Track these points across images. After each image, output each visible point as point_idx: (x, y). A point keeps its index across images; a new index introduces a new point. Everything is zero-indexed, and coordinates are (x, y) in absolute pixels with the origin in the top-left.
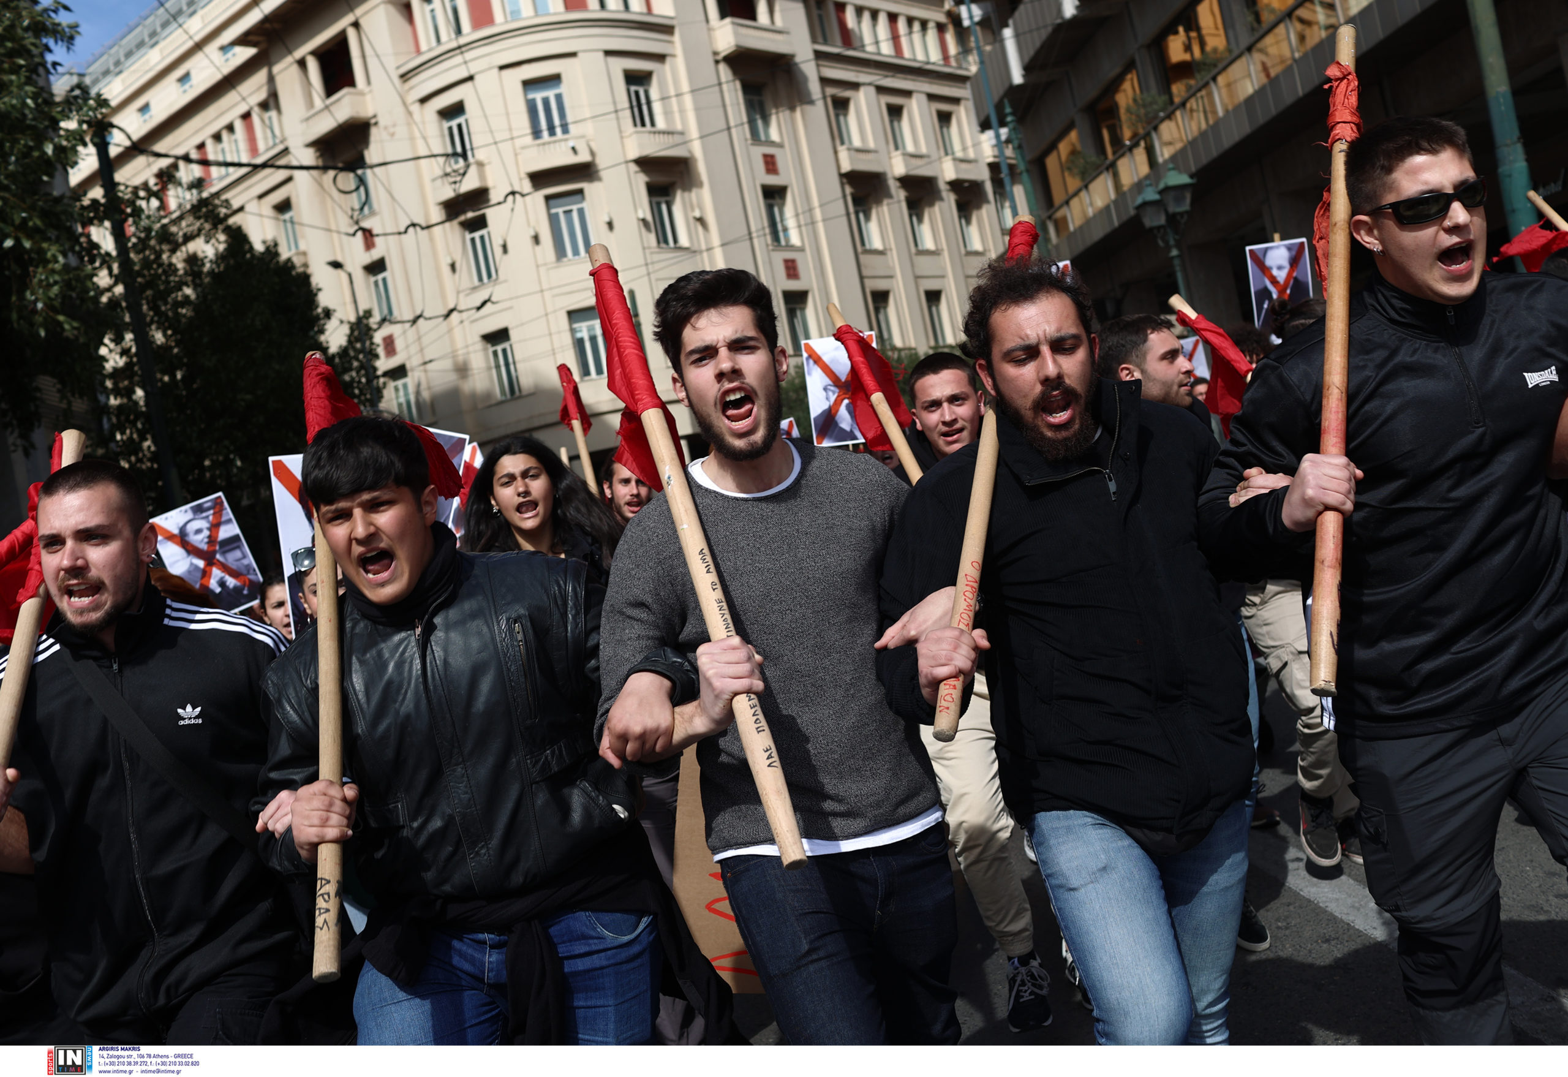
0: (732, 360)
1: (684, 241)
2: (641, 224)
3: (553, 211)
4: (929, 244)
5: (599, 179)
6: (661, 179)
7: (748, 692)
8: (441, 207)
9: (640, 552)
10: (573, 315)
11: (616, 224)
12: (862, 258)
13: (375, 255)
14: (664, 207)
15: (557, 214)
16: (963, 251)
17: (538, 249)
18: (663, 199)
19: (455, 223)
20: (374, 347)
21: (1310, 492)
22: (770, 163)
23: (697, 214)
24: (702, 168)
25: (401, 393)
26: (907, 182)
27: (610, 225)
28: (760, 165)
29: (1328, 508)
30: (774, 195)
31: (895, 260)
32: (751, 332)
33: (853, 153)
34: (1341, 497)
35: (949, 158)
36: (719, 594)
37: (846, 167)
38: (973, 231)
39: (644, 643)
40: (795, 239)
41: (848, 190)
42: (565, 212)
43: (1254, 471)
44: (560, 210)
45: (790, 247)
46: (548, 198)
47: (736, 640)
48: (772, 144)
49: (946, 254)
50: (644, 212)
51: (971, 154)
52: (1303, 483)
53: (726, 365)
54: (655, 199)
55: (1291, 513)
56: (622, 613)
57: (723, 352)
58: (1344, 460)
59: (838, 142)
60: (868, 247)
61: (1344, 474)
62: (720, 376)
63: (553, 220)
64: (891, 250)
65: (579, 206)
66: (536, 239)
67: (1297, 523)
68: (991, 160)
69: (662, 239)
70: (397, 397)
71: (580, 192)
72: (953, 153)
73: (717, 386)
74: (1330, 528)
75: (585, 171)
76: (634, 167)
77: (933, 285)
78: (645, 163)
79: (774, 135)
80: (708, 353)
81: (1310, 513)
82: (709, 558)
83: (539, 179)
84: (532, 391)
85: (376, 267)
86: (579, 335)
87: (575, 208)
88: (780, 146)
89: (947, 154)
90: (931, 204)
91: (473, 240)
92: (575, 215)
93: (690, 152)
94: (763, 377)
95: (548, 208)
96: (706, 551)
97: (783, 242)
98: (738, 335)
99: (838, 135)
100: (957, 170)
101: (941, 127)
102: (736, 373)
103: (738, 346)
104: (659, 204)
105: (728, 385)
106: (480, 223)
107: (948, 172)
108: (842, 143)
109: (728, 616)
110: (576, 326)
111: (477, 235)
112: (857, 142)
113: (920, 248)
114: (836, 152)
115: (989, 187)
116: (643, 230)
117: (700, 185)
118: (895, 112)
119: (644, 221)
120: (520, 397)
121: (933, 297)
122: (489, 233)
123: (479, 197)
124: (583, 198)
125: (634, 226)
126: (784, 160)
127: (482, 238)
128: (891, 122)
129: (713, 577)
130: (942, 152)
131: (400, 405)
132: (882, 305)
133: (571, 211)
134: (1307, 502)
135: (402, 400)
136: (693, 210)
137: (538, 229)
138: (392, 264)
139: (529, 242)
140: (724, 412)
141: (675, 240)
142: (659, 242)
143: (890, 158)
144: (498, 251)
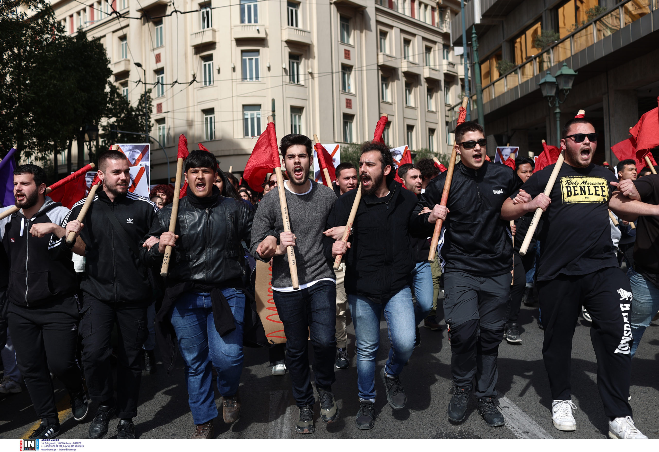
0: (299, 159)
1: (302, 82)
2: (283, 70)
3: (244, 58)
4: (412, 104)
5: (268, 47)
6: (296, 52)
7: (291, 245)
8: (193, 48)
9: (267, 203)
10: (245, 107)
11: (272, 68)
12: (381, 104)
13: (159, 66)
14: (295, 65)
15: (246, 59)
16: (427, 110)
17: (234, 74)
18: (295, 61)
19: (198, 56)
20: (151, 106)
21: (435, 214)
22: (347, 54)
23: (310, 71)
24: (316, 50)
25: (161, 130)
26: (407, 74)
27: (269, 68)
28: (342, 54)
29: (439, 218)
30: (346, 69)
31: (396, 109)
32: (305, 153)
33: (385, 56)
34: (442, 216)
35: (428, 67)
36: (288, 220)
37: (381, 62)
38: (432, 102)
39: (265, 227)
40: (353, 91)
41: (380, 73)
42: (249, 59)
43: (426, 208)
44: (247, 58)
45: (349, 93)
46: (243, 51)
47: (290, 232)
48: (350, 45)
49: (419, 109)
50: (286, 64)
51: (437, 68)
52: (434, 212)
53: (297, 161)
54: (292, 61)
55: (430, 219)
56: (260, 218)
57: (297, 157)
58: (445, 207)
59: (379, 50)
60: (385, 100)
61: (445, 210)
62: (295, 163)
63: (243, 62)
64: (395, 103)
65: (257, 57)
66: (234, 69)
67: (431, 221)
68: (446, 72)
69: (292, 79)
70: (159, 132)
71: (258, 51)
72: (429, 66)
73: (294, 165)
74: (439, 223)
75: (262, 42)
76: (285, 44)
77: (411, 123)
78: (290, 43)
79: (351, 42)
80: (293, 156)
81: (435, 219)
82: (287, 210)
83: (240, 42)
84: (220, 139)
85: (159, 71)
86: (246, 117)
87: (254, 58)
88: (353, 47)
89: (426, 65)
90: (416, 86)
91: (205, 65)
92: (254, 61)
93: (312, 42)
94: (306, 165)
95: (242, 56)
96: (286, 208)
97: (347, 91)
98: (302, 153)
99: (380, 48)
100: (430, 74)
101: (426, 53)
102: (299, 163)
103: (301, 156)
104: (293, 63)
105: (296, 166)
106: (209, 58)
107: (426, 73)
108: (381, 51)
109: (289, 226)
110: (245, 112)
111: (207, 63)
112: (388, 52)
113: (408, 105)
114: (378, 55)
115: (443, 84)
116: (284, 74)
117: (314, 58)
118: (407, 42)
119: (285, 69)
120: (215, 141)
121: (410, 128)
122: (213, 63)
123: (211, 45)
124: (259, 54)
125: (280, 72)
126: (354, 53)
127: (209, 65)
128: (405, 46)
129: (287, 215)
130: (425, 64)
131: (160, 136)
132: (387, 127)
133: (252, 59)
134: (434, 216)
135: (161, 134)
136: (308, 68)
137: (235, 65)
138: (167, 71)
139: (231, 70)
140: (295, 172)
141: (298, 81)
142: (290, 80)
143: (401, 62)
144: (216, 72)
